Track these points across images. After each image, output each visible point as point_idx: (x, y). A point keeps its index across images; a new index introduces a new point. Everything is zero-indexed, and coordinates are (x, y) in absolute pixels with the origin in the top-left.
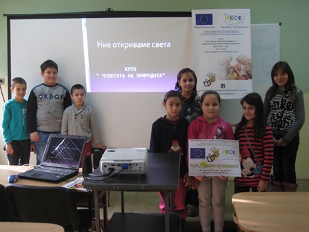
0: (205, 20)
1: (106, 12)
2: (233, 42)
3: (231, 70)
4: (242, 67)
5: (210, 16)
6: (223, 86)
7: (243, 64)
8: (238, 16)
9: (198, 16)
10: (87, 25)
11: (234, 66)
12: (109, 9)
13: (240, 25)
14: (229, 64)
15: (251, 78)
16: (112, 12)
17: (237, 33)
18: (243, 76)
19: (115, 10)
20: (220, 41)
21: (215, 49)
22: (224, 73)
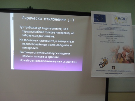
0: (100, 19)
1: (27, 9)
2: (120, 36)
3: (119, 56)
4: (127, 54)
6: (113, 67)
7: (127, 51)
8: (123, 17)
10: (14, 19)
11: (121, 53)
12: (30, 7)
13: (125, 24)
15: (133, 62)
16: (32, 9)
17: (122, 29)
18: (128, 60)
19: (34, 8)
20: (111, 34)
21: (107, 40)
22: (114, 58)
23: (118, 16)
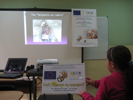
0: (77, 13)
2: (89, 23)
3: (89, 35)
4: (93, 33)
5: (79, 12)
6: (85, 41)
7: (93, 32)
8: (91, 12)
9: (74, 11)
10: (26, 14)
12: (35, 7)
13: (92, 16)
14: (88, 32)
15: (97, 38)
16: (36, 9)
17: (91, 19)
19: (38, 8)
20: (84, 22)
21: (81, 26)
22: (85, 36)
23: (88, 11)
